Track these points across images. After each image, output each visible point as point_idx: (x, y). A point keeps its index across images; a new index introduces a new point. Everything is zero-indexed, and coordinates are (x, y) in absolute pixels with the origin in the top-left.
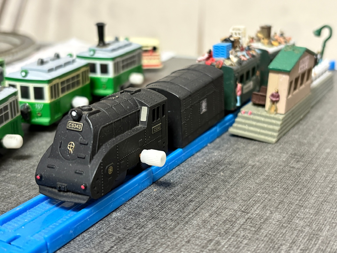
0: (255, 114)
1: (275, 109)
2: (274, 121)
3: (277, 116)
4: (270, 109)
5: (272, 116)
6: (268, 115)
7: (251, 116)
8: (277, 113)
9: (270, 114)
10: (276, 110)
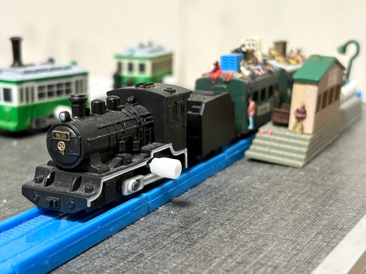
0: (276, 135)
1: (301, 127)
2: (300, 142)
3: (303, 136)
4: (295, 127)
5: (297, 135)
6: (292, 134)
7: (272, 137)
8: (303, 133)
9: (295, 133)
10: (302, 129)
